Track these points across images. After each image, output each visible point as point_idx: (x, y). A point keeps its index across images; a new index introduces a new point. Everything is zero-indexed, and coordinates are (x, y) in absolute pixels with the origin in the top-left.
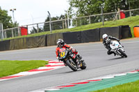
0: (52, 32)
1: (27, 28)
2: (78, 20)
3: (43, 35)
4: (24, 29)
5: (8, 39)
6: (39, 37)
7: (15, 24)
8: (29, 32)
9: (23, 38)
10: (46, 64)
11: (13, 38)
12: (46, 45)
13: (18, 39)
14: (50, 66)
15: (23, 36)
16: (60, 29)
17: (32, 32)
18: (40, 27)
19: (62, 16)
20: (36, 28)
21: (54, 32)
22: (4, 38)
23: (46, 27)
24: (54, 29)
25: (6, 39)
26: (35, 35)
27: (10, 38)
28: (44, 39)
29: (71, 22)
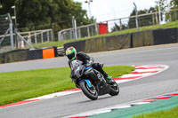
0: (138, 29)
1: (106, 25)
2: (172, 13)
3: (128, 34)
4: (103, 26)
5: (83, 39)
6: (123, 36)
7: (92, 20)
8: (110, 30)
9: (102, 38)
10: (132, 71)
11: (89, 37)
12: (132, 46)
13: (96, 39)
14: (137, 73)
15: (102, 35)
16: (149, 25)
17: (114, 30)
18: (123, 23)
19: (151, 9)
20: (119, 25)
21: (141, 29)
22: (78, 38)
23: (132, 23)
24: (142, 26)
25: (80, 39)
26: (117, 33)
27: (86, 38)
28: (128, 39)
29: (164, 16)
